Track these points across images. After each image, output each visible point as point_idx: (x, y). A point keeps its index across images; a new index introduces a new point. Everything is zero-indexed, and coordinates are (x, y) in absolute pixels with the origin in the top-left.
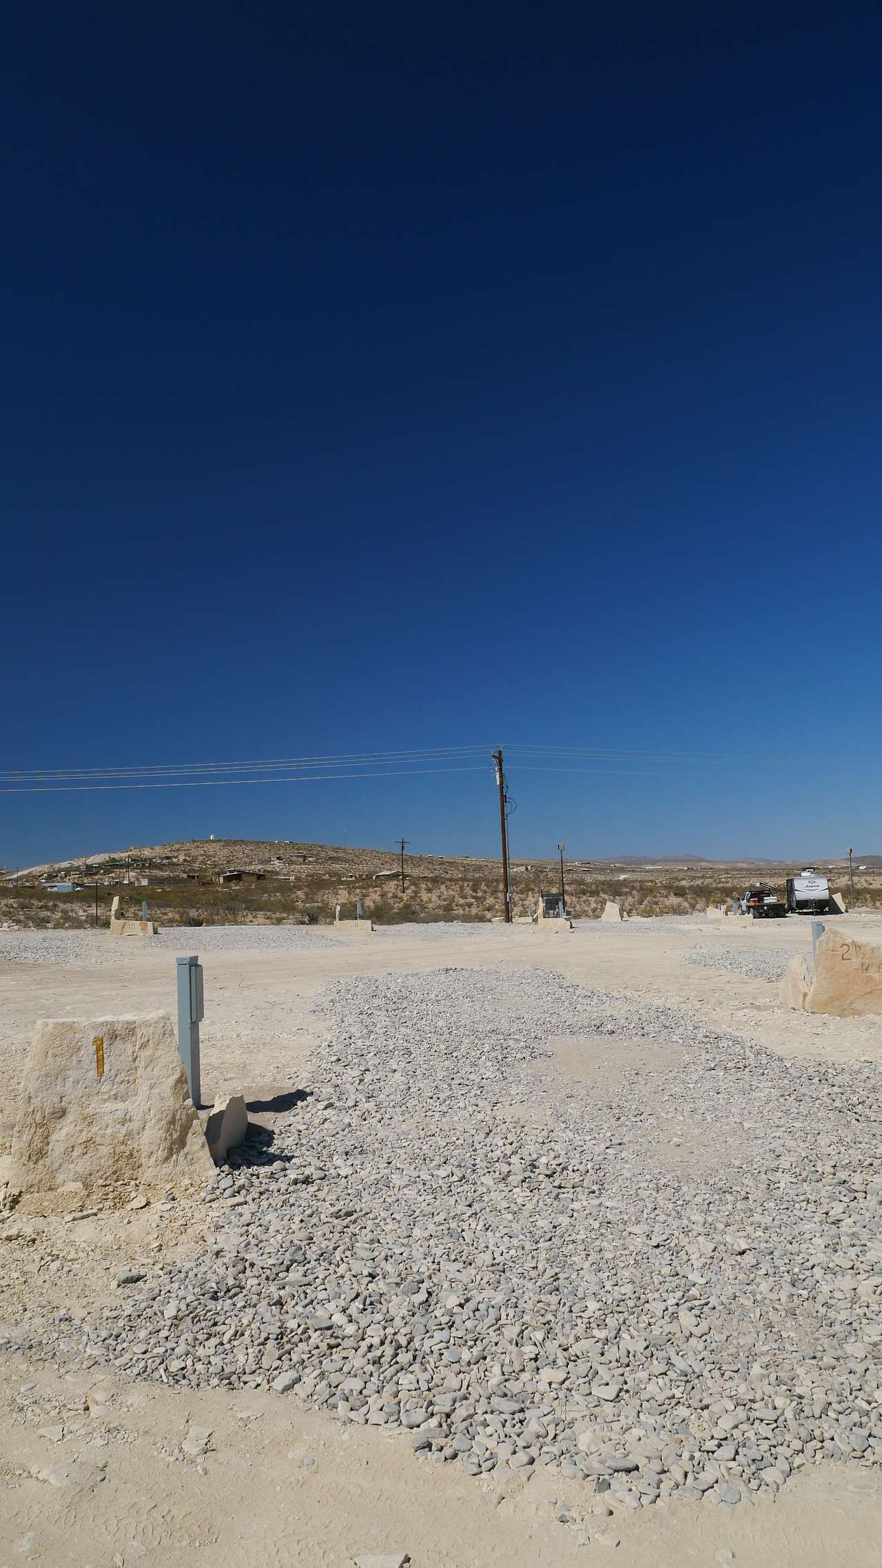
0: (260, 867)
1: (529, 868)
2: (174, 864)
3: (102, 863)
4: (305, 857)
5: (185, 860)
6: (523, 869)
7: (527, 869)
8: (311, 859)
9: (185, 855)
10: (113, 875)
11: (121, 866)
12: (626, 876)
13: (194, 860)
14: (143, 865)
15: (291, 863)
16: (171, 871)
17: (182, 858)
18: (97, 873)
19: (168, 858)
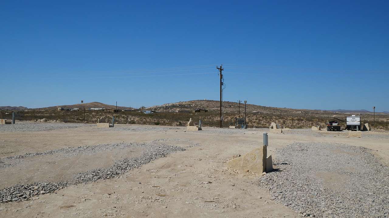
0: (216, 108)
1: (303, 112)
2: (191, 107)
3: (170, 106)
4: (230, 106)
5: (194, 106)
6: (301, 112)
7: (302, 112)
8: (232, 107)
9: (195, 104)
10: (173, 109)
11: (175, 107)
12: (335, 116)
13: (197, 106)
14: (182, 107)
15: (226, 108)
16: (190, 109)
17: (194, 105)
18: (168, 109)
19: (190, 105)
